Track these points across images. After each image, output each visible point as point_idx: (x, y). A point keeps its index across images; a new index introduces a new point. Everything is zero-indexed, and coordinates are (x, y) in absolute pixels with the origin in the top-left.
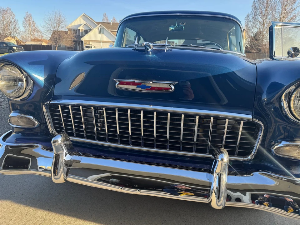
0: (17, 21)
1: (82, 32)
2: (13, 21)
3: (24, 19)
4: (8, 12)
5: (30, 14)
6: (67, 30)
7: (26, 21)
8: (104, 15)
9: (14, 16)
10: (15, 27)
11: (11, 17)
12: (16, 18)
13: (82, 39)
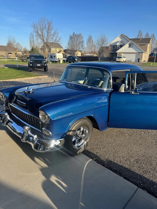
0: (84, 41)
1: (118, 47)
2: (81, 41)
3: (87, 40)
4: (80, 36)
5: (91, 36)
6: (109, 46)
7: (89, 41)
8: (139, 32)
9: (83, 38)
10: (82, 45)
11: (81, 39)
12: (83, 39)
13: (117, 52)
